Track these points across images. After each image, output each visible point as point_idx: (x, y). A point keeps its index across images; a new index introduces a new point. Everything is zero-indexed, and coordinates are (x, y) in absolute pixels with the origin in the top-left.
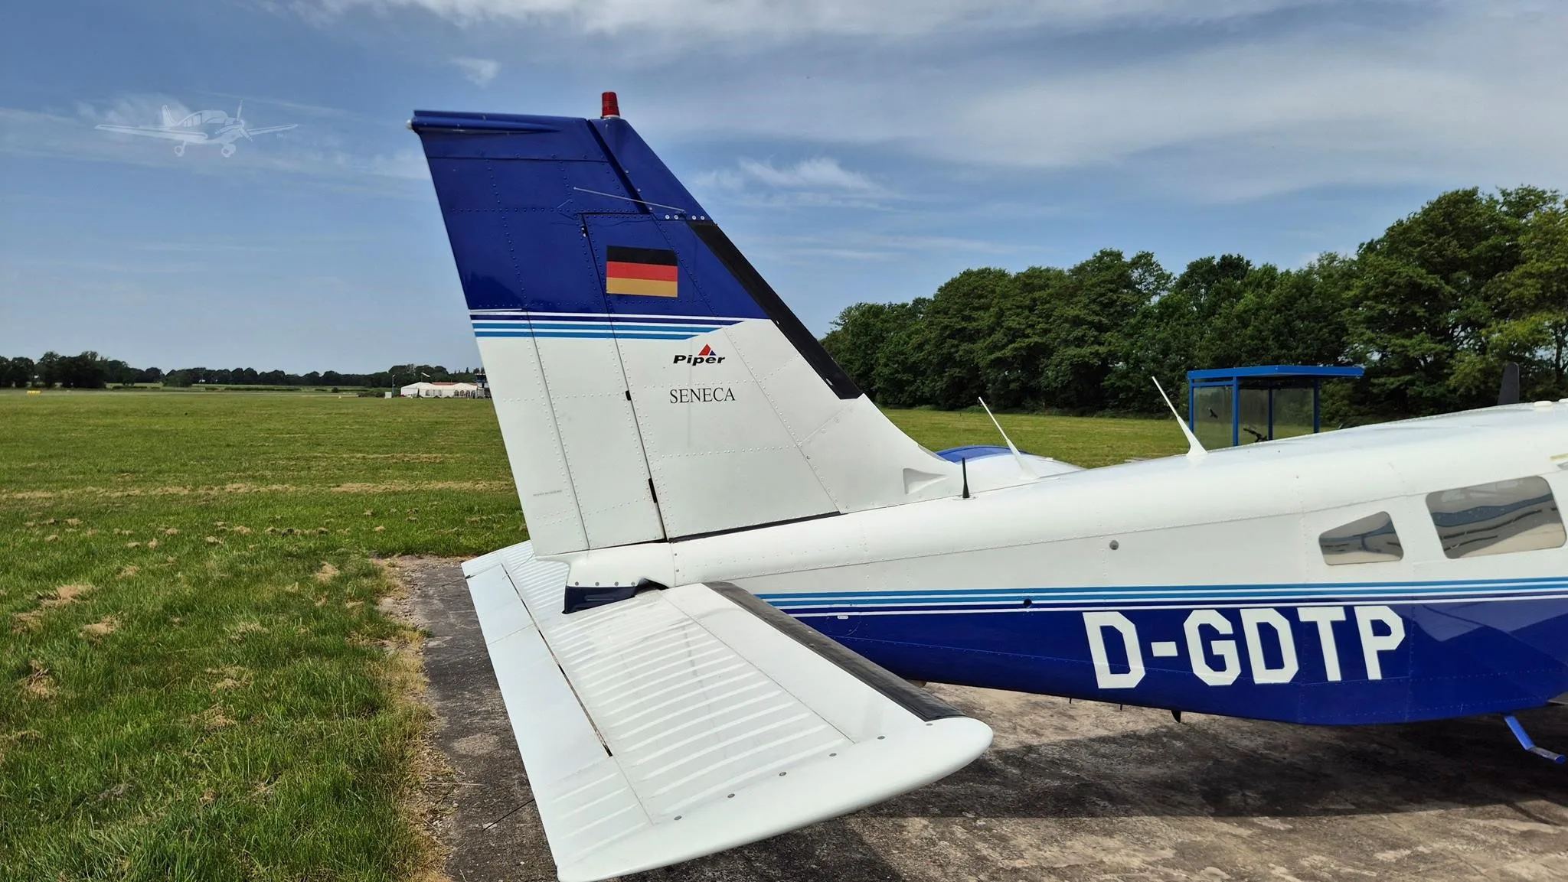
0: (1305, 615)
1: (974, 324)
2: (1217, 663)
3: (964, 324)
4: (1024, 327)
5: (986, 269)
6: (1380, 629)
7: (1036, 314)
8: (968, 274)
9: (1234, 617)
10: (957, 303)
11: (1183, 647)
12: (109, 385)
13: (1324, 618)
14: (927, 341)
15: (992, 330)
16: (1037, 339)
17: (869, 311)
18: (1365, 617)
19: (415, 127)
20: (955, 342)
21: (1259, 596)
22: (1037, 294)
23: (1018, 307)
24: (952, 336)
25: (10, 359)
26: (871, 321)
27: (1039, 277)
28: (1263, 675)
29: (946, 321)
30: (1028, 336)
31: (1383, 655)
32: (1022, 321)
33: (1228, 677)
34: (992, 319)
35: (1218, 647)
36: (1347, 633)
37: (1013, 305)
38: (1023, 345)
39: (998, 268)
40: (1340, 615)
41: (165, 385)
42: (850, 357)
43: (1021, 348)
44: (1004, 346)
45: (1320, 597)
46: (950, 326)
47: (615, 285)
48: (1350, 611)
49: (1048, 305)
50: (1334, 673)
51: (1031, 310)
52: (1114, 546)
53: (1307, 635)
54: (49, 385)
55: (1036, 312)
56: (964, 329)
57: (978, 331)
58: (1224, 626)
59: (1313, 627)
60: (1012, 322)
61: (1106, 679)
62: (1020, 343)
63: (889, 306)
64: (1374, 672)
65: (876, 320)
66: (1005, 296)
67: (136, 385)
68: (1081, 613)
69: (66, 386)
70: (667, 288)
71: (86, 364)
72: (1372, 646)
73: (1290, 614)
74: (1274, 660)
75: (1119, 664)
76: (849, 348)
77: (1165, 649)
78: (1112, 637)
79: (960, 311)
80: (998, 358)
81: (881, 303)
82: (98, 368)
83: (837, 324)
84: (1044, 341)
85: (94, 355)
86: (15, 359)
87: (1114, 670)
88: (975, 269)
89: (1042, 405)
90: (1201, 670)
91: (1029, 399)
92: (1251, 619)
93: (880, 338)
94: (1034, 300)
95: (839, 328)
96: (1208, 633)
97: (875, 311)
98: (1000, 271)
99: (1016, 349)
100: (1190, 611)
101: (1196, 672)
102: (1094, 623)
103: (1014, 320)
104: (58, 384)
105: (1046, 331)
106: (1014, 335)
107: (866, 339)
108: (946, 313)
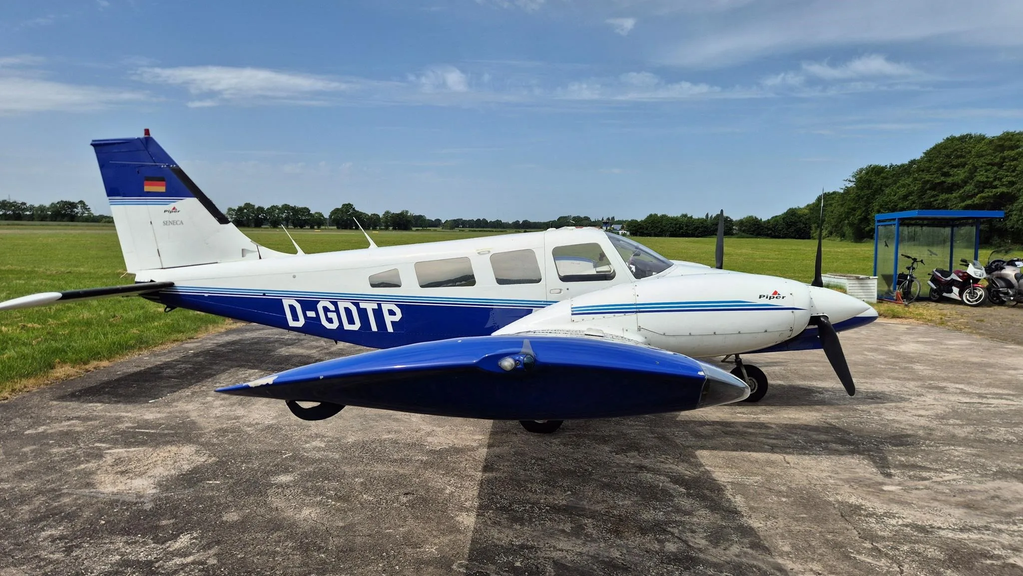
0: (362, 305)
1: (952, 178)
2: (330, 321)
3: (943, 179)
4: (991, 179)
5: (967, 135)
6: (392, 313)
7: (1005, 169)
8: (951, 140)
9: (335, 304)
10: (937, 163)
11: (317, 313)
12: (414, 229)
13: (370, 307)
14: (910, 194)
15: (965, 182)
16: (1004, 189)
17: (872, 171)
18: (385, 308)
19: (92, 144)
20: (934, 193)
21: (345, 297)
22: (1006, 153)
23: (988, 164)
24: (933, 188)
25: (370, 215)
26: (873, 178)
27: (1010, 140)
28: (347, 327)
29: (928, 177)
30: (996, 187)
31: (393, 323)
32: (990, 175)
33: (335, 325)
34: (966, 174)
35: (330, 315)
36: (378, 313)
37: (984, 163)
38: (990, 194)
39: (978, 134)
40: (376, 307)
41: (443, 229)
42: (854, 206)
43: (989, 197)
44: (974, 195)
45: (369, 299)
46: (930, 180)
47: (147, 189)
48: (379, 305)
49: (1015, 162)
50: (374, 328)
51: (1000, 165)
52: (294, 277)
53: (363, 313)
54: (387, 228)
55: (1004, 168)
56: (944, 182)
57: (954, 184)
58: (332, 308)
59: (365, 310)
60: (980, 177)
61: (292, 323)
62: (988, 193)
63: (891, 166)
64: (390, 329)
65: (877, 177)
66: (979, 156)
67: (428, 228)
68: (281, 299)
69: (394, 229)
70: (162, 189)
71: (403, 217)
72: (388, 319)
73: (357, 305)
74: (351, 321)
75: (295, 318)
76: (854, 199)
77: (311, 314)
78: (292, 308)
79: (940, 169)
80: (968, 205)
81: (883, 165)
82: (409, 219)
83: (850, 181)
84: (1010, 191)
85: (407, 212)
86: (372, 215)
87: (294, 320)
88: (957, 135)
89: (1008, 243)
90: (324, 322)
91: (996, 238)
92: (342, 305)
93: (879, 190)
94: (1004, 158)
95: (852, 184)
96: (326, 310)
97: (877, 171)
98: (980, 135)
99: (983, 198)
100: (319, 301)
101: (323, 323)
102: (286, 303)
103: (982, 175)
104: (391, 228)
105: (1012, 183)
106: (983, 186)
107: (868, 192)
108: (928, 171)
